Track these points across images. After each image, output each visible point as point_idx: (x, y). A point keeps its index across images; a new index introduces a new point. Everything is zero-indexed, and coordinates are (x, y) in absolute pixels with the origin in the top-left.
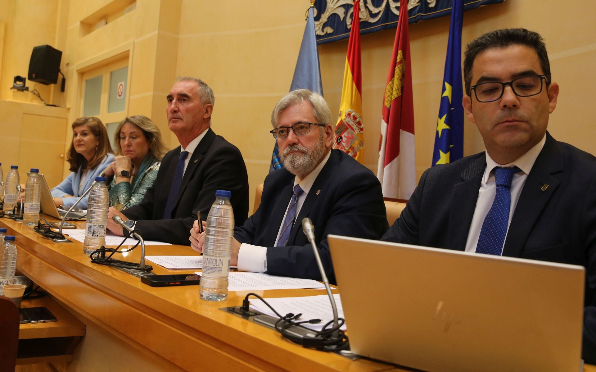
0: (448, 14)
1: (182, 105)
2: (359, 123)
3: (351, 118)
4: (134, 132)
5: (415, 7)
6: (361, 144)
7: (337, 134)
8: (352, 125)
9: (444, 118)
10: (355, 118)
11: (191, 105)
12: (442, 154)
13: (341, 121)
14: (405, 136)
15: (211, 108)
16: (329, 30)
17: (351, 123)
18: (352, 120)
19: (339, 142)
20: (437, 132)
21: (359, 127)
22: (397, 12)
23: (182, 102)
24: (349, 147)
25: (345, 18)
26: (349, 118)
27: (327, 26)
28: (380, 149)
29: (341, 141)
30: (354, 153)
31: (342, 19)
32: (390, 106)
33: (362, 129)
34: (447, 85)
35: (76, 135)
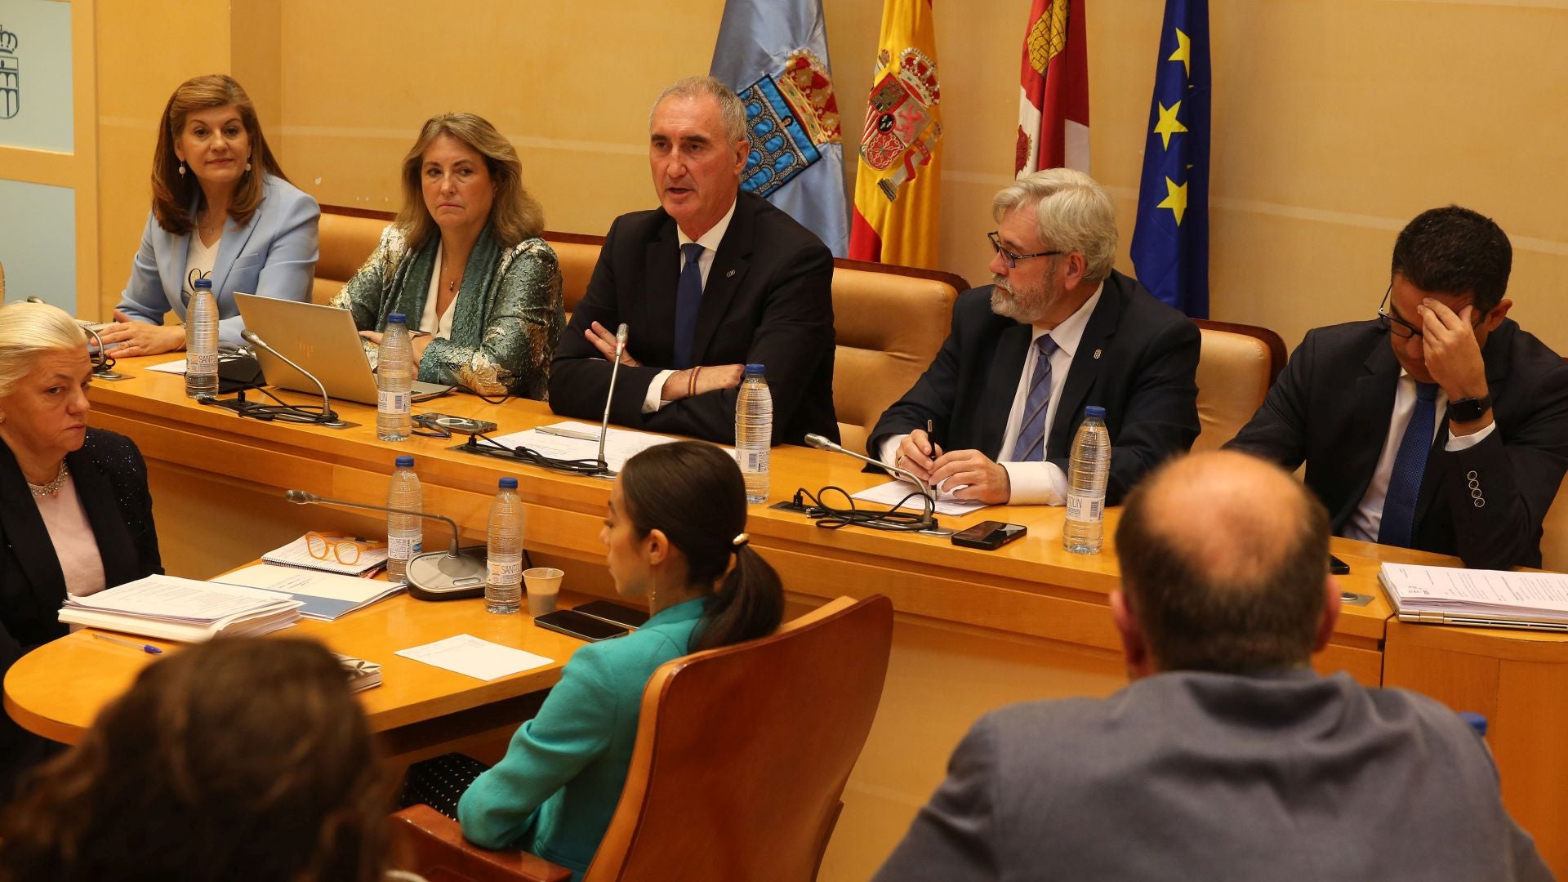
1: (692, 158)
2: (931, 81)
3: (914, 70)
4: (464, 161)
7: (878, 108)
8: (917, 85)
9: (1176, 108)
10: (922, 68)
11: (709, 157)
12: (1171, 185)
13: (890, 76)
17: (915, 81)
18: (916, 75)
19: (885, 129)
21: (930, 91)
23: (690, 151)
24: (911, 141)
26: (909, 70)
29: (890, 127)
30: (924, 155)
32: (1046, 69)
33: (937, 95)
34: (1182, 37)
35: (203, 132)
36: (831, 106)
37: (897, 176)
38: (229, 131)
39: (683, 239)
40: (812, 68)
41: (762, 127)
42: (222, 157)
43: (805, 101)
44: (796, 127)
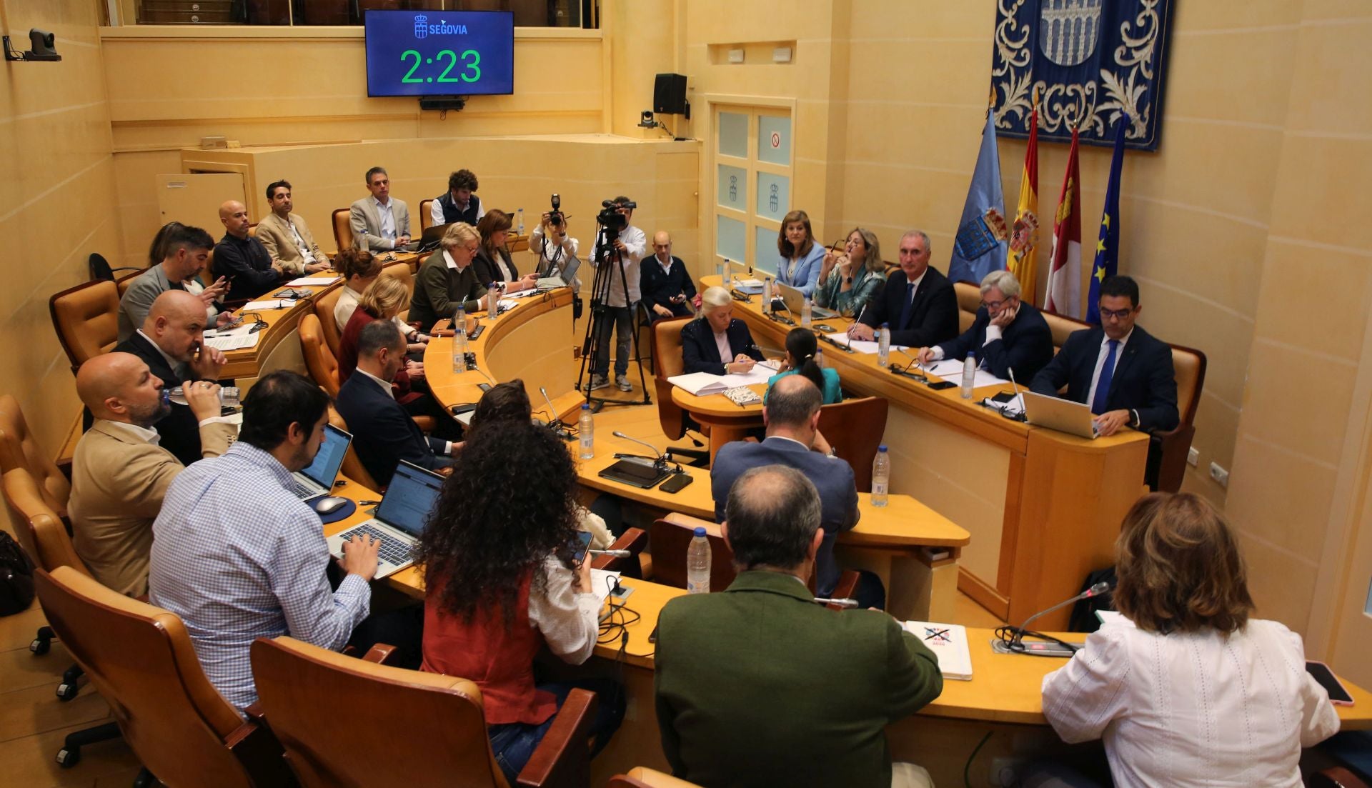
0: (1111, 146)
1: (913, 256)
2: (1035, 222)
3: (1027, 217)
5: (1086, 132)
6: (1037, 238)
7: (1015, 230)
9: (1102, 241)
10: (1031, 217)
11: (920, 256)
12: (1099, 269)
13: (1019, 220)
14: (1073, 247)
15: (930, 252)
16: (1008, 126)
17: (1028, 222)
18: (1028, 219)
19: (1017, 238)
20: (1097, 251)
21: (1034, 225)
22: (1069, 128)
23: (913, 254)
24: (1025, 242)
25: (1023, 118)
26: (1025, 217)
27: (1006, 120)
28: (1051, 256)
30: (1030, 247)
31: (1020, 118)
32: (1061, 223)
33: (1037, 227)
34: (1106, 216)
35: (792, 229)
36: (1004, 227)
37: (1020, 254)
38: (799, 228)
39: (909, 282)
40: (997, 214)
41: (977, 234)
42: (796, 237)
43: (994, 226)
44: (989, 234)
